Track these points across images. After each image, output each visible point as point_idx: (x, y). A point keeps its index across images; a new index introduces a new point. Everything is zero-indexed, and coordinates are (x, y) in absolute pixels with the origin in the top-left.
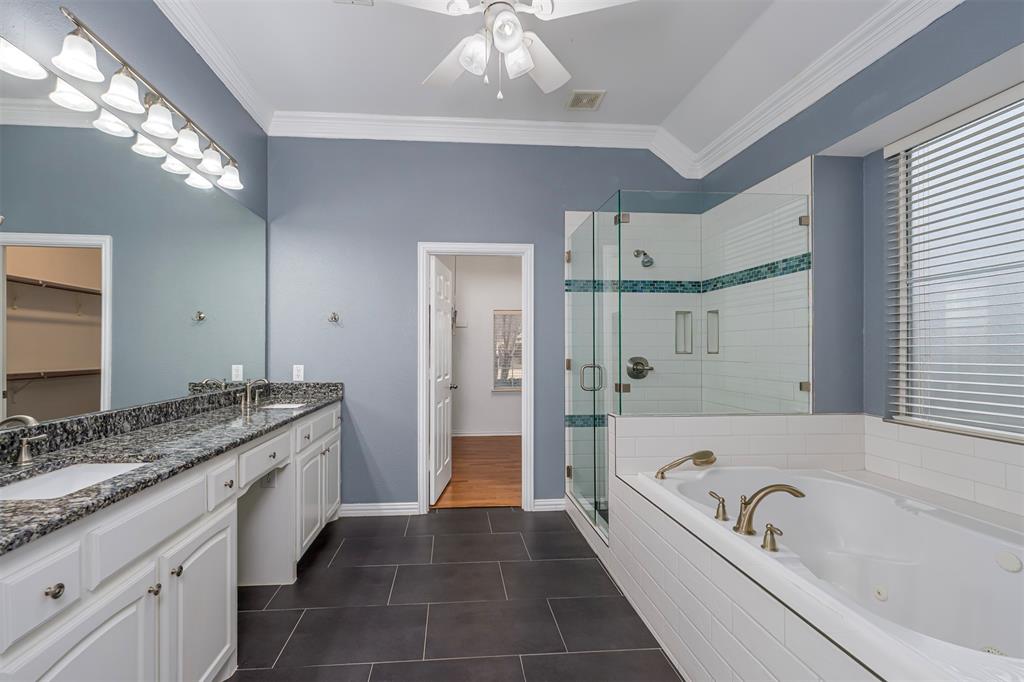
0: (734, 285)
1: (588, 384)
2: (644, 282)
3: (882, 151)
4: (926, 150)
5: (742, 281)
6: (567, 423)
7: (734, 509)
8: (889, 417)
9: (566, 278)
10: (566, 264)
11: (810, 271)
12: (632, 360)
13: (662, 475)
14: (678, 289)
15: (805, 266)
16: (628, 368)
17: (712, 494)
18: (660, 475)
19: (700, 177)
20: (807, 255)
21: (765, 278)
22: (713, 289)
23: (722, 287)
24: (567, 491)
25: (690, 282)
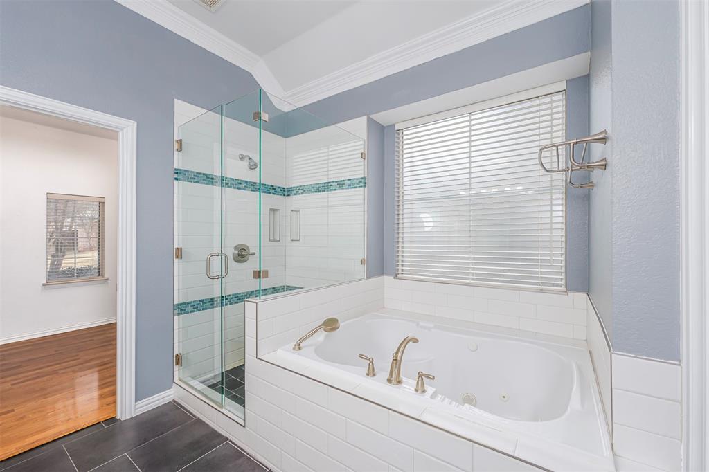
0: (312, 192)
1: (216, 271)
2: (246, 182)
3: (394, 125)
4: (412, 131)
5: (318, 191)
6: (176, 312)
7: (384, 365)
8: (396, 276)
9: (176, 166)
10: (176, 153)
11: (366, 188)
12: (236, 248)
13: (298, 347)
14: (271, 191)
15: (362, 185)
16: (233, 254)
17: (361, 356)
18: (297, 348)
19: (286, 111)
20: (364, 178)
21: (335, 190)
22: (295, 194)
23: (302, 193)
24: (176, 380)
25: (279, 187)
